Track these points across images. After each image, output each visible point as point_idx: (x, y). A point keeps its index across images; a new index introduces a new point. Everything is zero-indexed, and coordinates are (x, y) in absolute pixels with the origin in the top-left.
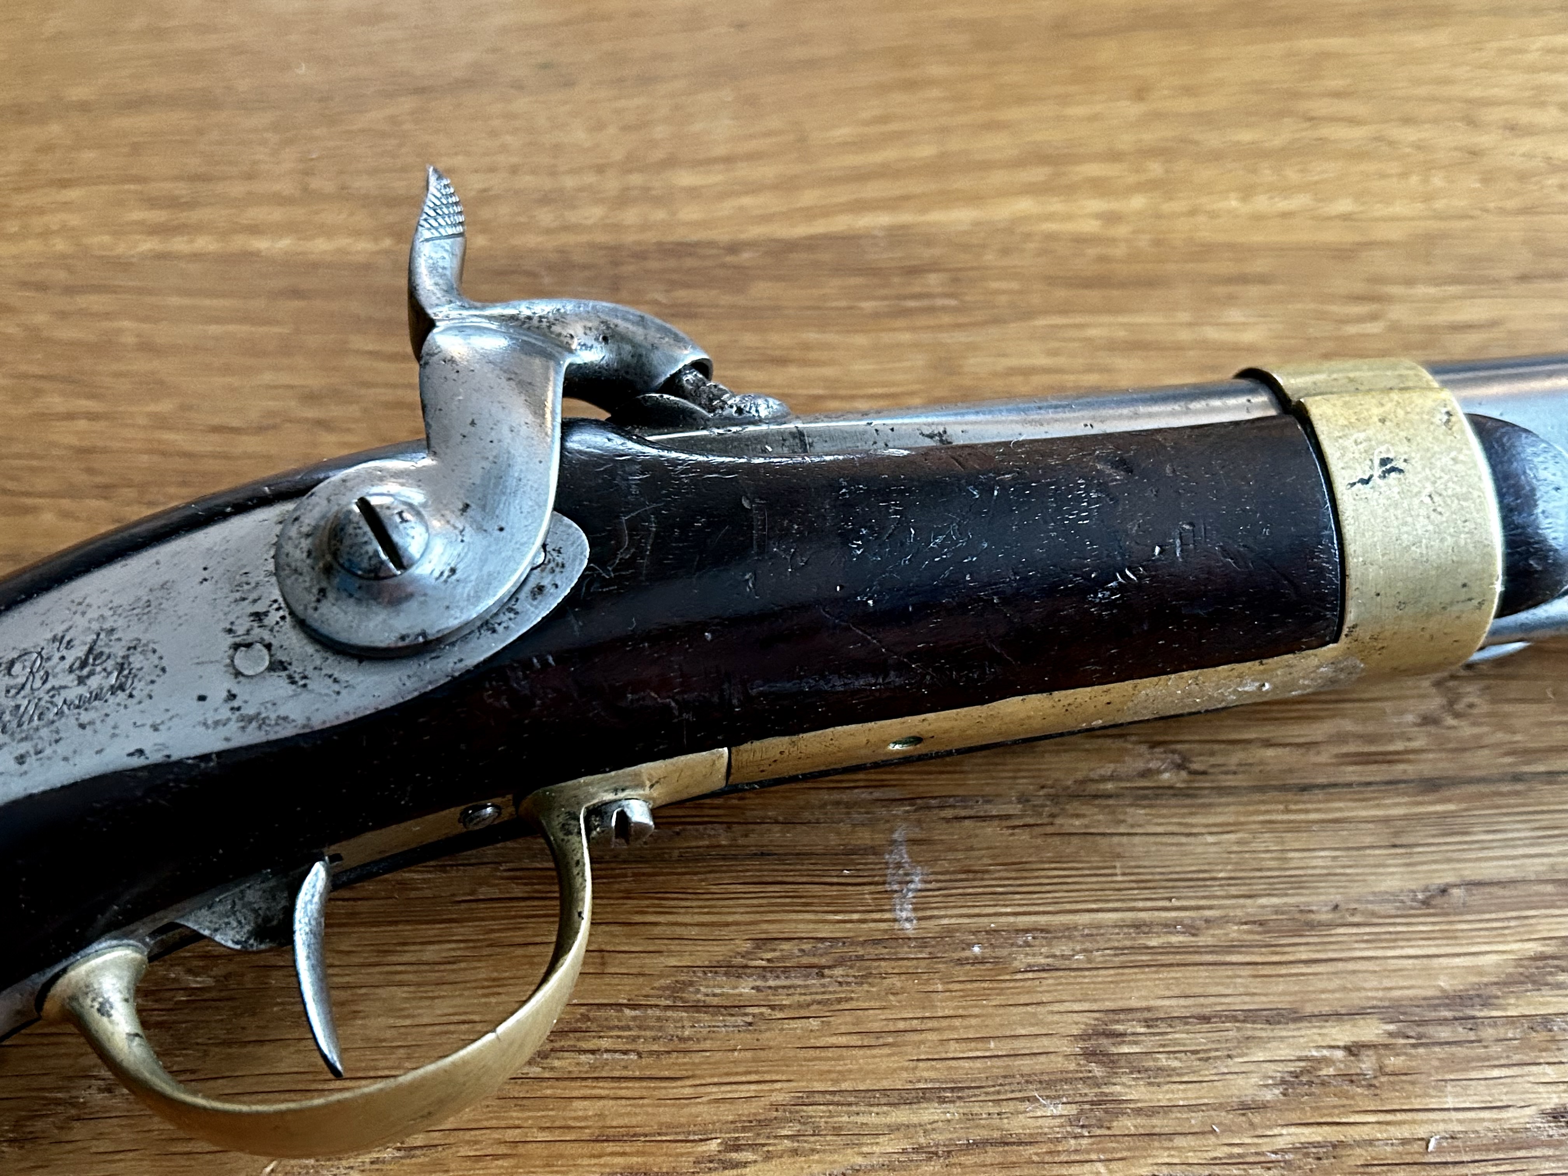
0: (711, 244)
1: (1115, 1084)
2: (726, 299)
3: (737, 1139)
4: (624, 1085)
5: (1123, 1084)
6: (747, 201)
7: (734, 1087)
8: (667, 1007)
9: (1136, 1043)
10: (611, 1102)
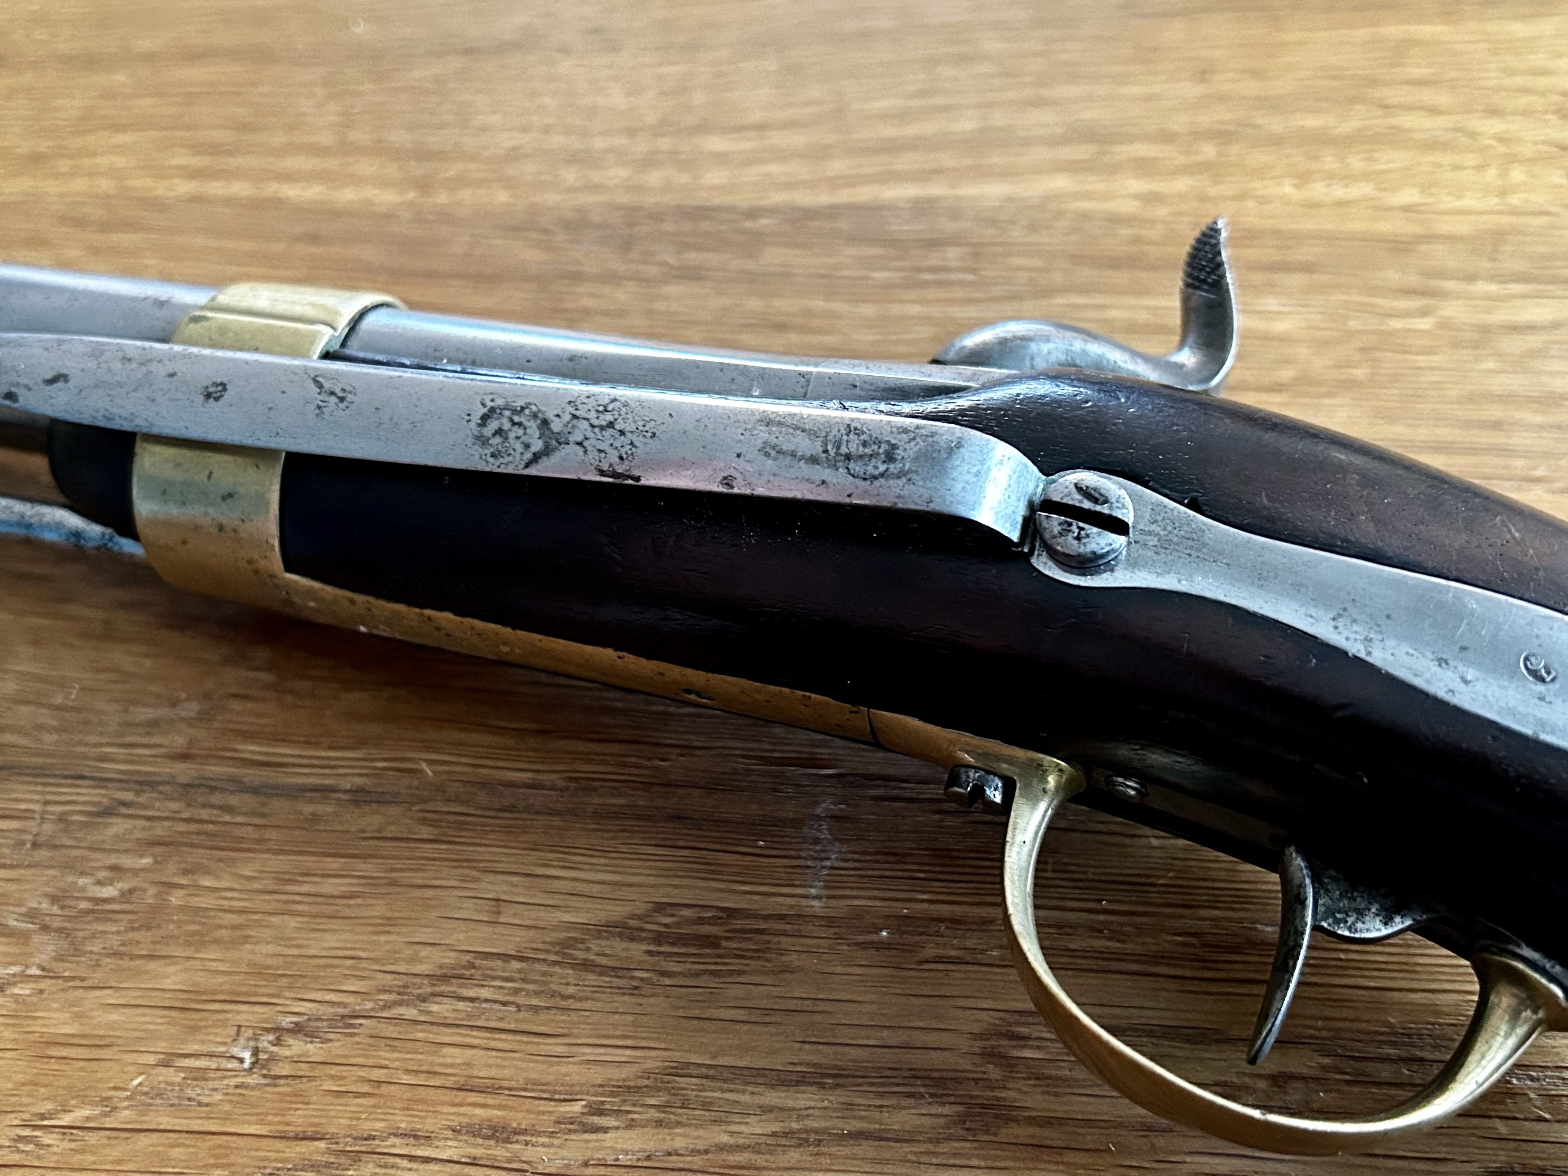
0: (732, 209)
1: (1010, 1089)
2: (738, 263)
3: (603, 1102)
4: (497, 1036)
5: (1019, 1090)
6: (774, 168)
7: (609, 1050)
8: (555, 963)
9: (1039, 1048)
10: (481, 1052)
